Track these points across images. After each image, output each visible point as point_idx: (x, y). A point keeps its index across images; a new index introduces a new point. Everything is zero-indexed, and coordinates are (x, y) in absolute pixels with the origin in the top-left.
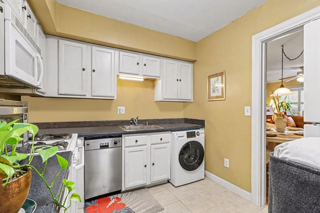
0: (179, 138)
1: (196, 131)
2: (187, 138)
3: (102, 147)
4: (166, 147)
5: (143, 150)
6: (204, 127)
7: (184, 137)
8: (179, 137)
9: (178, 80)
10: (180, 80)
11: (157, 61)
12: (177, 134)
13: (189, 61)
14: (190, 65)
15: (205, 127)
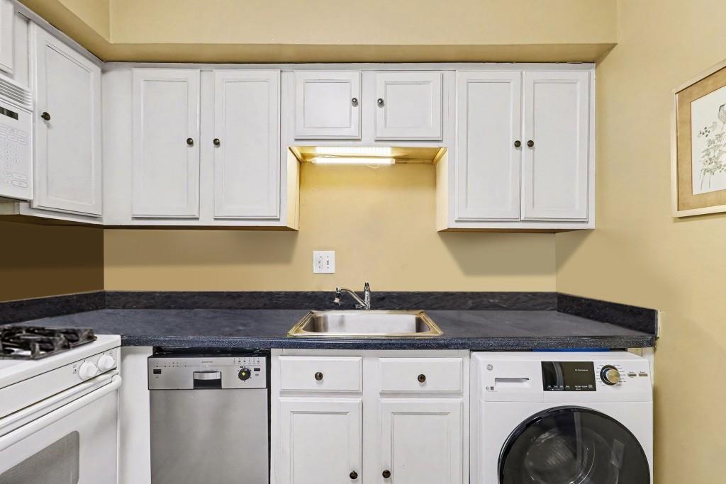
0: (500, 385)
1: (599, 360)
2: (546, 389)
3: (200, 384)
4: (447, 414)
5: (346, 413)
6: (652, 344)
7: (526, 384)
8: (498, 380)
9: (518, 144)
10: (531, 144)
11: (426, 82)
12: (490, 367)
13: (574, 62)
14: (582, 77)
15: (659, 342)
